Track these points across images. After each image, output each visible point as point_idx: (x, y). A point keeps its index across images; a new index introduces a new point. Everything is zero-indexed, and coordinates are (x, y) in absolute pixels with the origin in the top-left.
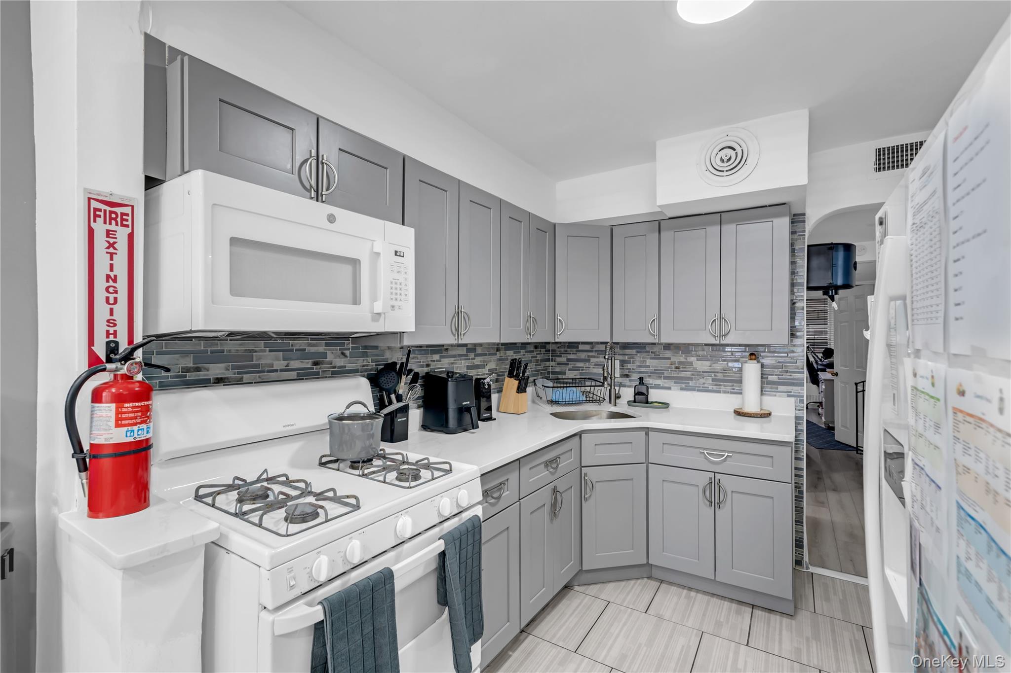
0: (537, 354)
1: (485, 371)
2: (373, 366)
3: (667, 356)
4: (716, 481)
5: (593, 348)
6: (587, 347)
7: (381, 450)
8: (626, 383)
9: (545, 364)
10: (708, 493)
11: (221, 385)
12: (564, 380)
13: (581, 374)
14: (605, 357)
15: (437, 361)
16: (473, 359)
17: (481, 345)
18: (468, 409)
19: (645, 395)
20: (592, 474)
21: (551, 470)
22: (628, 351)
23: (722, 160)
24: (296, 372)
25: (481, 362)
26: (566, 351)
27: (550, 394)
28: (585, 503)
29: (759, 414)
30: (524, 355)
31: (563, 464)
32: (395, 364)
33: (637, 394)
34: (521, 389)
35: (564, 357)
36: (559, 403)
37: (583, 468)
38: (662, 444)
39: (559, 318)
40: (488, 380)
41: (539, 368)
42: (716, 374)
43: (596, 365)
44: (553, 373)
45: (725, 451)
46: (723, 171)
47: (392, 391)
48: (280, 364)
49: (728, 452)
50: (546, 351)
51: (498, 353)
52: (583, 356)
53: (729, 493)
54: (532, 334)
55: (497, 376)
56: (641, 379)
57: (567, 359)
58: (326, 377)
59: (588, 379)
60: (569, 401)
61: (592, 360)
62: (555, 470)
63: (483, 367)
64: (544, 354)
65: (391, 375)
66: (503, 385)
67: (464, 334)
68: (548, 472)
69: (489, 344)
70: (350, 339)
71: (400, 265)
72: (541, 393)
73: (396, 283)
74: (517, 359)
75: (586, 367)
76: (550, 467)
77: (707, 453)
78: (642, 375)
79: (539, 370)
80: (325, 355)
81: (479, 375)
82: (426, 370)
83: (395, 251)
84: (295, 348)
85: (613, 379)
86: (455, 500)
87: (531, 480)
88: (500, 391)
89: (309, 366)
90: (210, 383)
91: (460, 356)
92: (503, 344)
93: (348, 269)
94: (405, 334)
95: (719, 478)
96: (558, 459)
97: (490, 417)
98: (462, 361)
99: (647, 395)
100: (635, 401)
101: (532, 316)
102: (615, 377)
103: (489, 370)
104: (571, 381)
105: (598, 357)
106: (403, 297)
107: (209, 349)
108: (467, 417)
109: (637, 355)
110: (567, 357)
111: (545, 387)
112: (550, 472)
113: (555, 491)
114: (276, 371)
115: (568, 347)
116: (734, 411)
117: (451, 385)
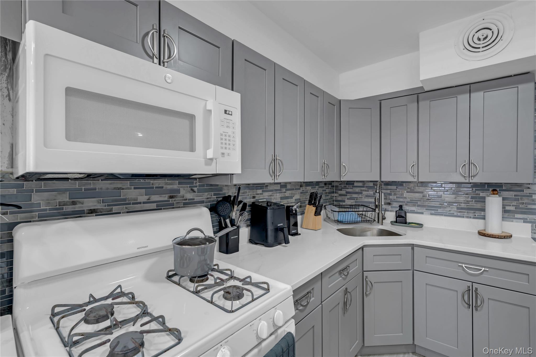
0: (326, 189)
1: (293, 200)
2: (214, 198)
3: (420, 190)
4: (474, 289)
5: (364, 185)
6: (360, 184)
7: (215, 265)
8: (388, 209)
9: (331, 195)
10: (466, 297)
11: (93, 216)
12: (345, 206)
13: (356, 202)
14: (376, 191)
15: (261, 194)
16: (284, 192)
17: (290, 183)
18: (282, 229)
19: (404, 218)
20: (371, 276)
21: (343, 276)
22: (389, 187)
23: (479, 39)
24: (156, 204)
25: (290, 194)
26: (345, 187)
27: (337, 216)
28: (366, 297)
29: (503, 236)
30: (318, 189)
31: (352, 270)
32: (230, 196)
33: (398, 216)
34: (317, 213)
35: (344, 190)
36: (343, 222)
37: (364, 272)
38: (425, 257)
39: (343, 164)
40: (295, 207)
41: (328, 198)
42: (460, 204)
43: (366, 196)
44: (336, 201)
45: (482, 267)
46: (479, 48)
47: (227, 217)
48: (144, 198)
49: (485, 267)
50: (332, 186)
51: (301, 188)
52: (357, 190)
53: (486, 300)
54: (326, 175)
55: (301, 203)
56: (401, 207)
57: (346, 192)
58: (179, 207)
59: (361, 205)
60: (350, 221)
61: (364, 193)
62: (346, 277)
63: (291, 197)
64: (330, 188)
65: (226, 205)
66: (305, 209)
67: (279, 176)
68: (341, 278)
69: (295, 182)
70: (198, 179)
71: (228, 121)
72: (330, 215)
73: (226, 136)
74: (314, 192)
75: (359, 198)
76: (342, 274)
77: (465, 266)
78: (401, 204)
79: (327, 199)
80: (178, 191)
81: (289, 203)
82: (253, 200)
83: (225, 110)
84: (155, 186)
85: (381, 206)
86: (272, 320)
87: (329, 286)
88: (303, 213)
89: (166, 199)
90: (84, 214)
91: (276, 190)
92: (304, 183)
93: (186, 122)
94: (234, 175)
95: (477, 287)
96: (348, 267)
97: (297, 232)
98: (277, 194)
99: (406, 218)
100: (396, 222)
101: (325, 163)
102: (382, 205)
103: (296, 200)
104: (349, 206)
105: (368, 191)
106: (231, 146)
107: (83, 188)
108: (281, 235)
109: (397, 190)
110: (346, 190)
111: (333, 211)
112: (343, 278)
113: (346, 291)
114: (140, 203)
115: (347, 184)
116: (478, 231)
117: (269, 212)
